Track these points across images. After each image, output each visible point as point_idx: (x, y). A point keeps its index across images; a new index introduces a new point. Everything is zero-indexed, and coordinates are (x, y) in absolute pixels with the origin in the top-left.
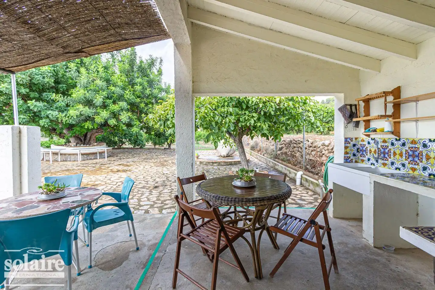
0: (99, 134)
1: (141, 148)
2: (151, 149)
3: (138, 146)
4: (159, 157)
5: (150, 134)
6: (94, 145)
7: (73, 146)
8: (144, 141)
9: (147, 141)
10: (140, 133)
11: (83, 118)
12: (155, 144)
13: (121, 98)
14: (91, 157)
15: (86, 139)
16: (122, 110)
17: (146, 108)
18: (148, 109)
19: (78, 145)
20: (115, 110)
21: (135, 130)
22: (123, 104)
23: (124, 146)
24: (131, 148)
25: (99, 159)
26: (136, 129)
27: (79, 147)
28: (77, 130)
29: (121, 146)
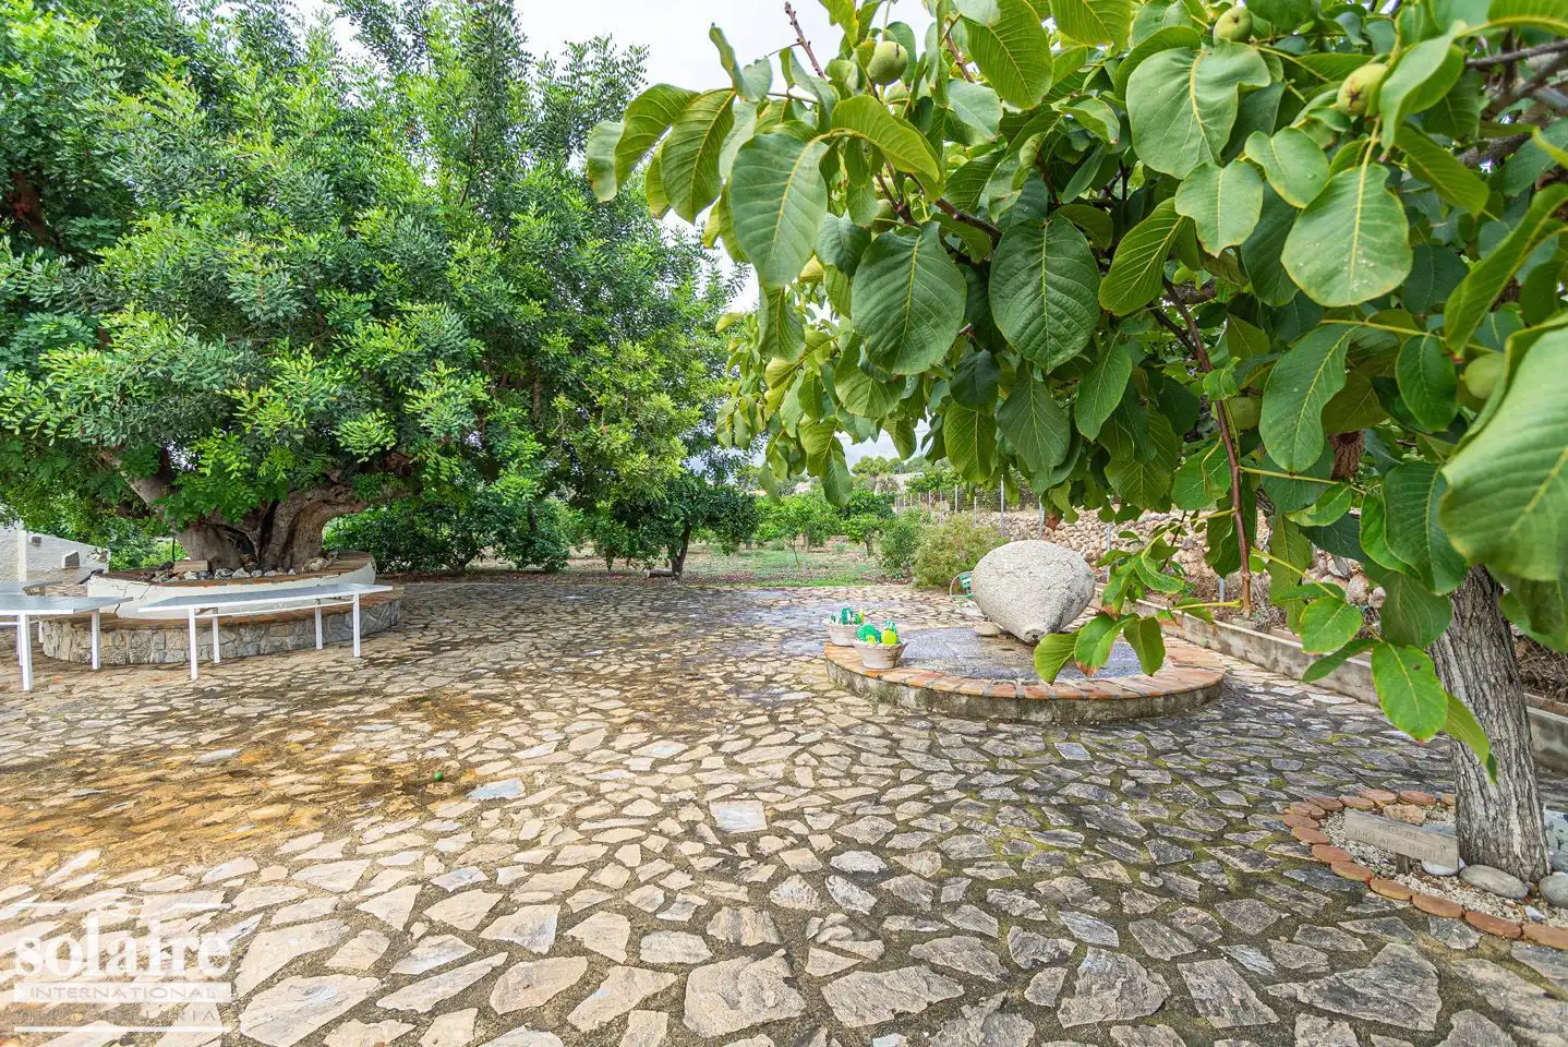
0: (340, 509)
1: (550, 570)
2: (593, 574)
3: (537, 561)
4: (641, 631)
5: (590, 509)
6: (310, 572)
7: (189, 576)
8: (564, 538)
9: (577, 539)
10: (548, 506)
11: (186, 406)
12: (611, 552)
13: (426, 281)
14: (277, 641)
15: (269, 540)
16: (432, 355)
17: (578, 364)
18: (586, 367)
19: (220, 572)
20: (387, 358)
21: (514, 484)
22: (441, 321)
23: (476, 563)
24: (509, 572)
25: (325, 645)
26: (520, 480)
27: (223, 581)
28: (195, 492)
29: (462, 563)
